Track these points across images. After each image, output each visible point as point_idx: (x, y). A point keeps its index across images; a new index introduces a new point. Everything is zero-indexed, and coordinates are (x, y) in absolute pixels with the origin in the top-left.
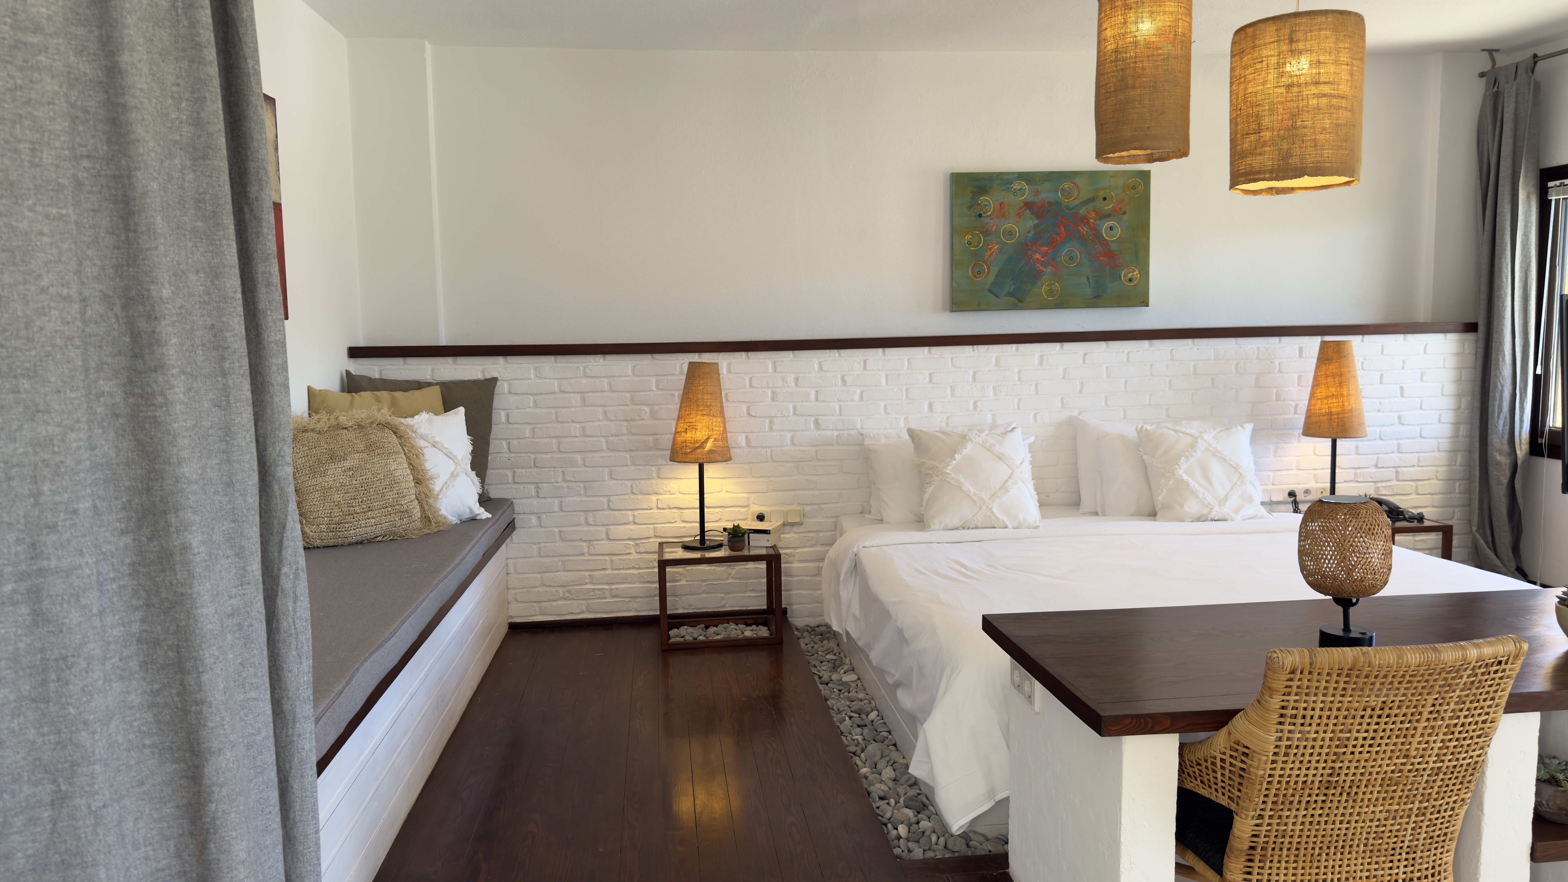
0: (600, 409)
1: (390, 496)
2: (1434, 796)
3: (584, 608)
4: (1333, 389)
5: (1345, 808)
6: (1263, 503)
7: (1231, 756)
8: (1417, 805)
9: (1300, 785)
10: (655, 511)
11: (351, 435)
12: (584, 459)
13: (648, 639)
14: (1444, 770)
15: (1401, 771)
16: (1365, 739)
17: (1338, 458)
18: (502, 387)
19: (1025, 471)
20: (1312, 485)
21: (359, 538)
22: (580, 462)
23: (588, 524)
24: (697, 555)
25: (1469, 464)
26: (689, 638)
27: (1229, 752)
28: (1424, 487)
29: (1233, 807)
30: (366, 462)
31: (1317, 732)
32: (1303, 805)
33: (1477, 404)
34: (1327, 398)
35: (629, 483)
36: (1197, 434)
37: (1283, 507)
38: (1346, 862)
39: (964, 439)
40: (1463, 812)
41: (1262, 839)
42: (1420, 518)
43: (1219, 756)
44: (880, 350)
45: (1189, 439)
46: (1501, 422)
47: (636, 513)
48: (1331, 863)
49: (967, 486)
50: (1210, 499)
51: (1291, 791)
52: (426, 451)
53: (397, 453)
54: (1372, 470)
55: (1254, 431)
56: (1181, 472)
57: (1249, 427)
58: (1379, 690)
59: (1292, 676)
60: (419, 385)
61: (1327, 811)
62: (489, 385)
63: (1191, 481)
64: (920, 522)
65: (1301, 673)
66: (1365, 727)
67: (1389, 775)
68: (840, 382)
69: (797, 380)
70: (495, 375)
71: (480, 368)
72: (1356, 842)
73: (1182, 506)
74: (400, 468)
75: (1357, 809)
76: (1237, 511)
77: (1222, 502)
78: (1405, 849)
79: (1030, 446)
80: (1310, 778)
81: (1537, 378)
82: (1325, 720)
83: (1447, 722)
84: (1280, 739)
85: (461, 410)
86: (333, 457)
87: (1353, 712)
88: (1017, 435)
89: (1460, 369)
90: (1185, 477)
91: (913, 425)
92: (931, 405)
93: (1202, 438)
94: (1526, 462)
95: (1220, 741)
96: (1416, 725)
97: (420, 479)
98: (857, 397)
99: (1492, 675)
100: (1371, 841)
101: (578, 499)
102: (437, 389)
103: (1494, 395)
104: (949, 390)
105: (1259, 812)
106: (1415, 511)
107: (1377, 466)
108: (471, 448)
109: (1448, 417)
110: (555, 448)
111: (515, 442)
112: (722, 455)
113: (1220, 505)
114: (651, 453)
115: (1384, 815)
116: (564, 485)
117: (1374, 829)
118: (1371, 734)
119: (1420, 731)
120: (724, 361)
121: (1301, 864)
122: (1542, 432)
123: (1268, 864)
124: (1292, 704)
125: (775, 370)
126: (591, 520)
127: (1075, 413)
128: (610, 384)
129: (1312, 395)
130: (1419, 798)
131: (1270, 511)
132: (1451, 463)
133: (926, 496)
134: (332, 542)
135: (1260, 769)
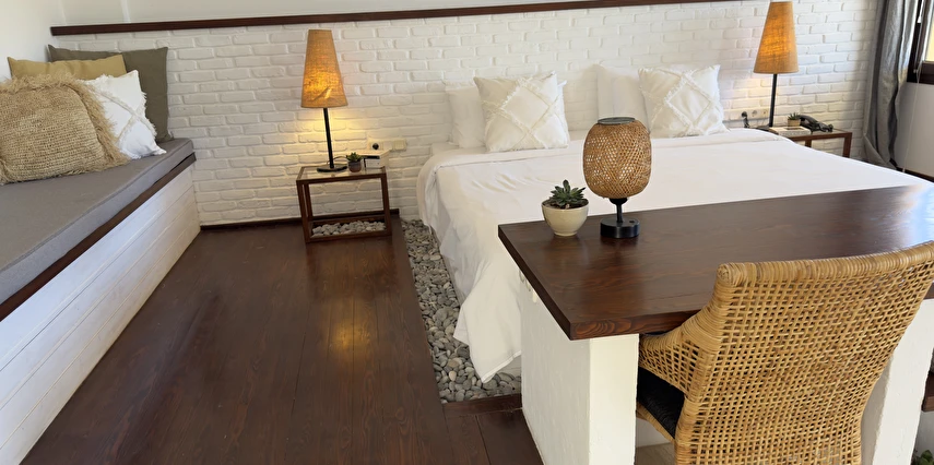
0: (248, 69)
1: (74, 141)
2: (854, 374)
3: (253, 214)
4: (776, 38)
5: (779, 389)
6: (724, 122)
7: (683, 352)
8: (839, 381)
9: (742, 374)
10: (298, 144)
11: (39, 94)
12: (240, 107)
13: (297, 235)
14: (865, 354)
15: (829, 358)
16: (801, 336)
17: (777, 88)
18: (172, 54)
19: (559, 106)
20: (758, 108)
21: (53, 173)
22: (237, 109)
23: (250, 155)
24: (329, 175)
25: (865, 90)
26: (327, 233)
27: (681, 349)
28: (834, 107)
29: (684, 391)
30: (51, 115)
31: (759, 333)
32: (744, 388)
33: (874, 47)
34: (772, 44)
35: (276, 124)
36: (680, 73)
37: (738, 124)
38: (776, 428)
39: (514, 84)
40: (874, 383)
41: (707, 417)
42: (830, 128)
43: (673, 351)
44: (456, 18)
45: (675, 78)
46: (890, 59)
47: (284, 146)
48: (764, 429)
49: (516, 119)
50: (688, 121)
51: (734, 380)
52: (104, 105)
53: (79, 107)
54: (800, 96)
55: (720, 71)
56: (668, 102)
57: (717, 67)
58: (818, 297)
59: (740, 288)
60: (106, 55)
61: (763, 392)
62: (162, 53)
63: (674, 108)
64: (484, 148)
65: (749, 285)
66: (802, 326)
67: (819, 362)
68: (427, 45)
69: (395, 42)
70: (166, 45)
71: (154, 40)
72: (786, 412)
73: (668, 127)
74: (82, 119)
75: (789, 389)
76: (706, 129)
77: (696, 123)
78: (825, 415)
79: (565, 88)
80: (751, 369)
81: (917, 25)
82: (767, 324)
83: (873, 318)
84: (725, 341)
85: (135, 73)
86: (23, 112)
87: (792, 316)
88: (553, 80)
89: (864, 21)
90: (671, 105)
91: (481, 76)
92: (494, 59)
93: (684, 77)
94: (904, 86)
95: (673, 340)
96: (846, 322)
97: (101, 126)
98: (440, 56)
99: (918, 278)
100: (798, 411)
101: (239, 137)
102: (121, 57)
103: (887, 39)
104: (507, 48)
105: (706, 396)
106: (827, 124)
107: (803, 93)
108: (145, 101)
109: (854, 56)
110: (217, 99)
111: (187, 96)
112: (341, 101)
113: (694, 124)
114: (290, 102)
115: (811, 391)
116: (228, 127)
117: (801, 402)
118: (807, 332)
119: (849, 327)
120: (337, 30)
121: (739, 432)
122: (918, 65)
123: (712, 433)
124: (739, 312)
125: (378, 36)
126: (251, 151)
127: (597, 62)
128: (253, 49)
129: (762, 43)
130: (841, 377)
131: (728, 127)
132: (853, 89)
133: (488, 127)
134: (30, 177)
135: (707, 364)
